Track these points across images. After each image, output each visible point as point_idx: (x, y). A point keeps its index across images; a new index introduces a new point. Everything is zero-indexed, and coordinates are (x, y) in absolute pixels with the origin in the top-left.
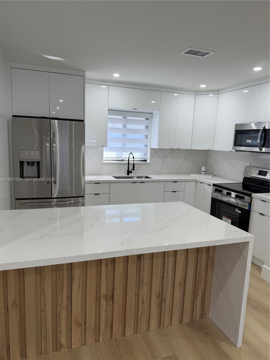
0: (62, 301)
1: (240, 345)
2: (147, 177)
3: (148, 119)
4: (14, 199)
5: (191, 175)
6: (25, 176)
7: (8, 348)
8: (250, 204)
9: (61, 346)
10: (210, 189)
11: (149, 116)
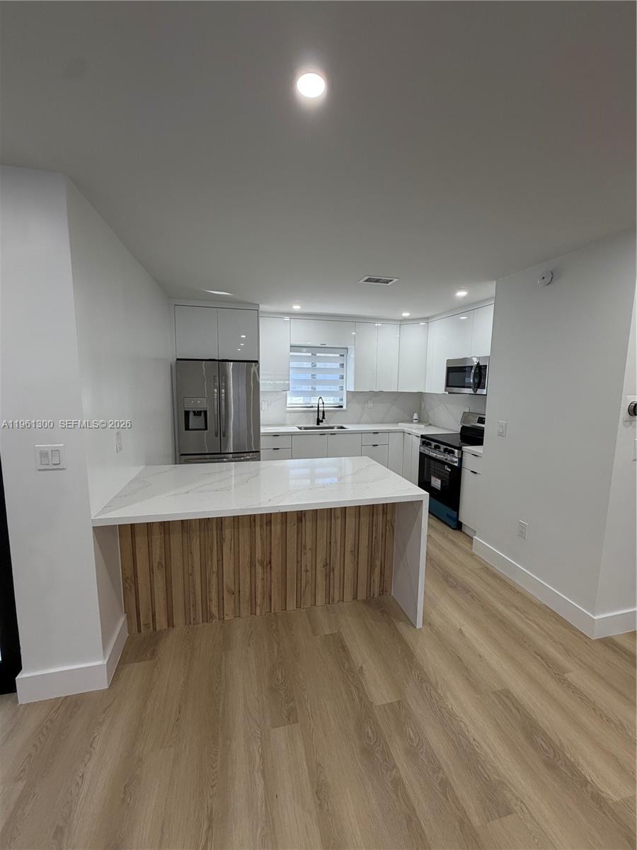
0: (212, 565)
1: (421, 626)
2: (342, 428)
3: (343, 356)
4: (178, 454)
5: (400, 424)
6: (190, 427)
7: (154, 616)
8: (461, 460)
9: (212, 616)
10: (418, 442)
11: (344, 352)
